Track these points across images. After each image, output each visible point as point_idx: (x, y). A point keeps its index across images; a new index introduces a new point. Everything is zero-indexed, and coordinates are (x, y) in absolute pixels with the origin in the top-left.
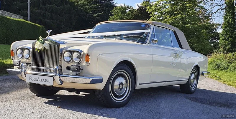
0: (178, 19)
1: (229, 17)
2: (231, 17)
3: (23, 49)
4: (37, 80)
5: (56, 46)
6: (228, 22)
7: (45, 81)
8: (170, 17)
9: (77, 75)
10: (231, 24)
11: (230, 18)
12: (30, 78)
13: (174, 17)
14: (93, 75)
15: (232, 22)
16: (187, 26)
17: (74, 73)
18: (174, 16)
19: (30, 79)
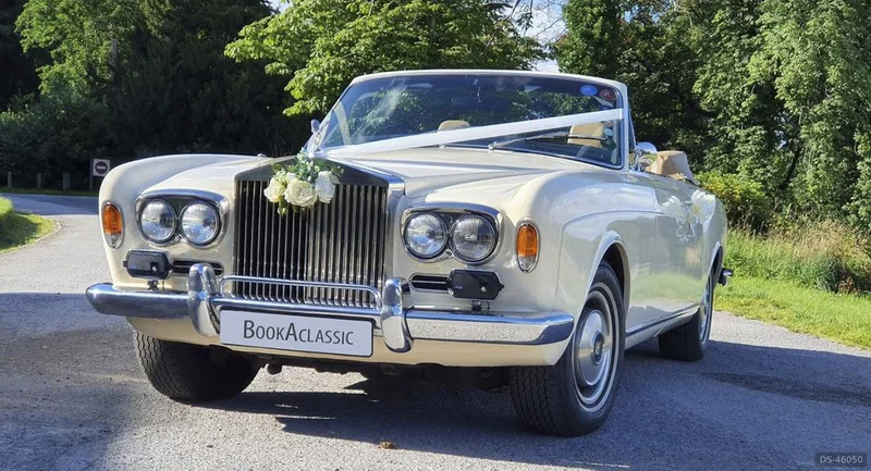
0: (408, 20)
1: (592, 13)
2: (600, 14)
3: (175, 203)
4: (284, 334)
5: (366, 192)
6: (587, 36)
7: (326, 339)
8: (376, 10)
9: (476, 310)
10: (600, 44)
11: (595, 18)
12: (249, 325)
13: (391, 13)
14: (542, 310)
15: (602, 34)
16: (450, 52)
17: (465, 304)
18: (392, 7)
19: (249, 333)
